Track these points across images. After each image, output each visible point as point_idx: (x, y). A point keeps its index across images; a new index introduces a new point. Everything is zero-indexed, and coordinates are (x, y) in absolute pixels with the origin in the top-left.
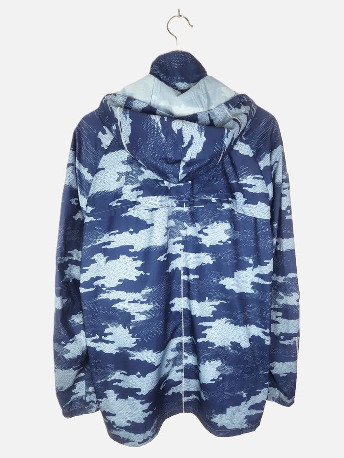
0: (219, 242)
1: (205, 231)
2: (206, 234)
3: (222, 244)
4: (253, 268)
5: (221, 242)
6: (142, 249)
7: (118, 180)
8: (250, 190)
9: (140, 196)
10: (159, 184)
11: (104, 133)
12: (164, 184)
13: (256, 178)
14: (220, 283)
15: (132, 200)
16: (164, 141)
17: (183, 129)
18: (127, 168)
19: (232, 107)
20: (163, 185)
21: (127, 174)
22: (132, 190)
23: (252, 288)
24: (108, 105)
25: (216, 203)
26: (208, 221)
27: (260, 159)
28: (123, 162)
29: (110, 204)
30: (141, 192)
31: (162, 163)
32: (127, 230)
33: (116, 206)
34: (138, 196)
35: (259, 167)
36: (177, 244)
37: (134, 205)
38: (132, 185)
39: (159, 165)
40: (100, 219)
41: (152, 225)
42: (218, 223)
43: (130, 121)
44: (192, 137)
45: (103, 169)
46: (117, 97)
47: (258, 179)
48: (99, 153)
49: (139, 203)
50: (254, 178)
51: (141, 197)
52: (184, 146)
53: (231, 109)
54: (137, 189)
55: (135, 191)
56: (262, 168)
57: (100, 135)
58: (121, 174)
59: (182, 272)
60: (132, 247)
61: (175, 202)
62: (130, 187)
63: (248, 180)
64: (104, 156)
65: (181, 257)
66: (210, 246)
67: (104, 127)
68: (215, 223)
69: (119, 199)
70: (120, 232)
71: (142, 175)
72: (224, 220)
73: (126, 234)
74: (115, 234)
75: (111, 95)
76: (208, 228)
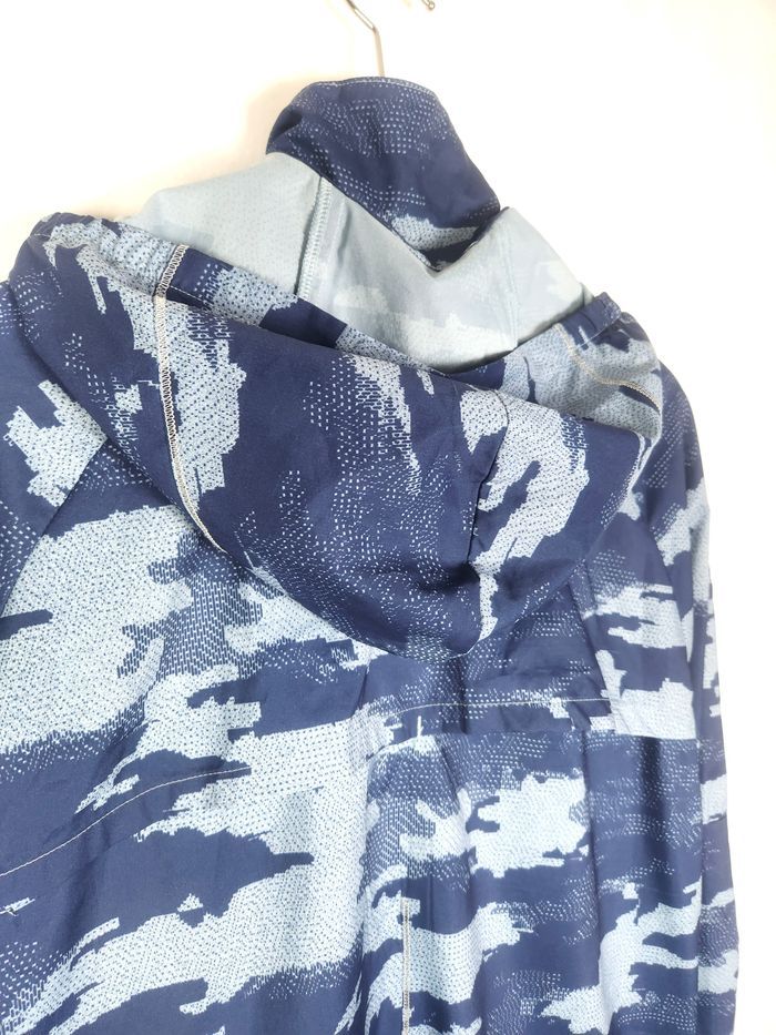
0: (547, 855)
1: (486, 814)
2: (492, 827)
3: (559, 863)
4: (639, 915)
5: (556, 854)
6: (247, 986)
7: (129, 665)
8: (631, 637)
9: (245, 731)
10: (334, 662)
11: (44, 416)
12: (355, 657)
13: (653, 594)
14: (547, 1012)
15: (196, 749)
16: (413, 487)
17: (509, 436)
18: (172, 597)
19: (586, 340)
20: (350, 665)
21: (173, 625)
22: (195, 701)
23: (636, 986)
24: (92, 278)
25: (567, 722)
26: (497, 770)
27: (663, 529)
28: (157, 571)
29: (84, 803)
30: (253, 712)
31: (399, 590)
32: (168, 907)
33: (114, 800)
34: (234, 735)
35: (659, 555)
36: (384, 898)
37: (213, 780)
38: (195, 672)
39: (387, 598)
40: (23, 903)
41: (304, 859)
42: (541, 780)
43: (239, 375)
44: (533, 470)
45: (42, 617)
46: (128, 240)
47: (662, 597)
48: (17, 528)
49: (239, 770)
50: (644, 595)
51: (248, 740)
52: (484, 506)
53: (585, 347)
54: (222, 693)
55: (211, 702)
56: (668, 560)
57: (22, 429)
58: (140, 635)
59: (407, 1014)
60: (197, 989)
61: (389, 723)
62: (182, 684)
63: (626, 600)
64: (45, 543)
65: (401, 950)
66: (510, 873)
67: (46, 387)
68: (530, 780)
69: (128, 760)
70: (128, 926)
71: (253, 628)
72: (563, 768)
73: (162, 929)
74: (97, 945)
75: (87, 220)
76: (497, 799)
